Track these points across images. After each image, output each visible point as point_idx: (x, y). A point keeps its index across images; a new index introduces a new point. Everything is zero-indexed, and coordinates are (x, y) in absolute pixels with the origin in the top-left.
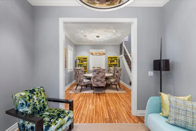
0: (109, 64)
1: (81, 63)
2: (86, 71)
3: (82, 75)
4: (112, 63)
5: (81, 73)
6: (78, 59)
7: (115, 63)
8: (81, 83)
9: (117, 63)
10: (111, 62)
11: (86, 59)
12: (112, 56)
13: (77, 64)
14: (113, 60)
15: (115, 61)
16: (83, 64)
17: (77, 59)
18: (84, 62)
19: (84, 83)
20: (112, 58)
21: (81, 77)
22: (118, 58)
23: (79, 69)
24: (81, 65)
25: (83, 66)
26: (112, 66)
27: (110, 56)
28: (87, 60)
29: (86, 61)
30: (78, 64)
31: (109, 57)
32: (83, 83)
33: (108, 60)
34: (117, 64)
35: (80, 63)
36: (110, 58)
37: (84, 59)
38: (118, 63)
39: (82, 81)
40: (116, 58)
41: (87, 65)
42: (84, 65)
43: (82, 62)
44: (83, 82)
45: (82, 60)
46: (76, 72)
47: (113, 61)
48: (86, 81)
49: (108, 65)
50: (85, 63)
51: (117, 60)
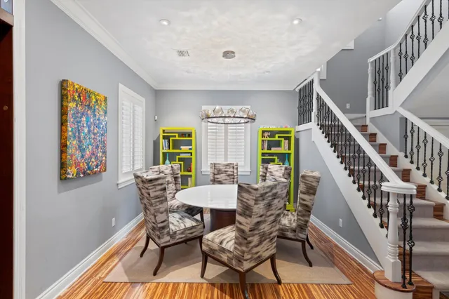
0: (263, 154)
1: (173, 149)
2: (191, 176)
3: (161, 202)
4: (274, 150)
5: (157, 197)
6: (164, 137)
7: (283, 149)
8: (159, 238)
9: (289, 149)
10: (269, 148)
11: (190, 135)
12: (273, 128)
13: (161, 151)
14: (277, 138)
15: (284, 143)
16: (179, 154)
17: (162, 134)
18: (182, 147)
19: (173, 235)
20: (273, 133)
21: (157, 211)
22: (292, 135)
23: (151, 181)
24: (171, 157)
25: (180, 160)
26: (273, 161)
27: (267, 127)
28: (193, 138)
29: (189, 143)
30: (163, 153)
31: (263, 132)
32: (168, 238)
33: (260, 139)
34: (289, 154)
35: (171, 151)
36: (266, 134)
37: (182, 134)
38: (292, 151)
39: (163, 228)
40: (285, 135)
41: (193, 157)
42: (182, 156)
43: (177, 145)
44: (166, 231)
45: (177, 138)
46: (140, 189)
47: (278, 144)
48: (182, 227)
49: (260, 158)
50: (184, 148)
51: (288, 139)
